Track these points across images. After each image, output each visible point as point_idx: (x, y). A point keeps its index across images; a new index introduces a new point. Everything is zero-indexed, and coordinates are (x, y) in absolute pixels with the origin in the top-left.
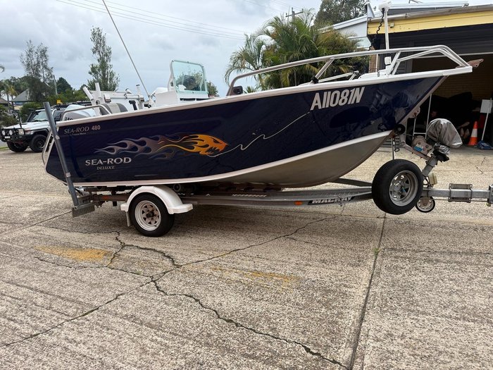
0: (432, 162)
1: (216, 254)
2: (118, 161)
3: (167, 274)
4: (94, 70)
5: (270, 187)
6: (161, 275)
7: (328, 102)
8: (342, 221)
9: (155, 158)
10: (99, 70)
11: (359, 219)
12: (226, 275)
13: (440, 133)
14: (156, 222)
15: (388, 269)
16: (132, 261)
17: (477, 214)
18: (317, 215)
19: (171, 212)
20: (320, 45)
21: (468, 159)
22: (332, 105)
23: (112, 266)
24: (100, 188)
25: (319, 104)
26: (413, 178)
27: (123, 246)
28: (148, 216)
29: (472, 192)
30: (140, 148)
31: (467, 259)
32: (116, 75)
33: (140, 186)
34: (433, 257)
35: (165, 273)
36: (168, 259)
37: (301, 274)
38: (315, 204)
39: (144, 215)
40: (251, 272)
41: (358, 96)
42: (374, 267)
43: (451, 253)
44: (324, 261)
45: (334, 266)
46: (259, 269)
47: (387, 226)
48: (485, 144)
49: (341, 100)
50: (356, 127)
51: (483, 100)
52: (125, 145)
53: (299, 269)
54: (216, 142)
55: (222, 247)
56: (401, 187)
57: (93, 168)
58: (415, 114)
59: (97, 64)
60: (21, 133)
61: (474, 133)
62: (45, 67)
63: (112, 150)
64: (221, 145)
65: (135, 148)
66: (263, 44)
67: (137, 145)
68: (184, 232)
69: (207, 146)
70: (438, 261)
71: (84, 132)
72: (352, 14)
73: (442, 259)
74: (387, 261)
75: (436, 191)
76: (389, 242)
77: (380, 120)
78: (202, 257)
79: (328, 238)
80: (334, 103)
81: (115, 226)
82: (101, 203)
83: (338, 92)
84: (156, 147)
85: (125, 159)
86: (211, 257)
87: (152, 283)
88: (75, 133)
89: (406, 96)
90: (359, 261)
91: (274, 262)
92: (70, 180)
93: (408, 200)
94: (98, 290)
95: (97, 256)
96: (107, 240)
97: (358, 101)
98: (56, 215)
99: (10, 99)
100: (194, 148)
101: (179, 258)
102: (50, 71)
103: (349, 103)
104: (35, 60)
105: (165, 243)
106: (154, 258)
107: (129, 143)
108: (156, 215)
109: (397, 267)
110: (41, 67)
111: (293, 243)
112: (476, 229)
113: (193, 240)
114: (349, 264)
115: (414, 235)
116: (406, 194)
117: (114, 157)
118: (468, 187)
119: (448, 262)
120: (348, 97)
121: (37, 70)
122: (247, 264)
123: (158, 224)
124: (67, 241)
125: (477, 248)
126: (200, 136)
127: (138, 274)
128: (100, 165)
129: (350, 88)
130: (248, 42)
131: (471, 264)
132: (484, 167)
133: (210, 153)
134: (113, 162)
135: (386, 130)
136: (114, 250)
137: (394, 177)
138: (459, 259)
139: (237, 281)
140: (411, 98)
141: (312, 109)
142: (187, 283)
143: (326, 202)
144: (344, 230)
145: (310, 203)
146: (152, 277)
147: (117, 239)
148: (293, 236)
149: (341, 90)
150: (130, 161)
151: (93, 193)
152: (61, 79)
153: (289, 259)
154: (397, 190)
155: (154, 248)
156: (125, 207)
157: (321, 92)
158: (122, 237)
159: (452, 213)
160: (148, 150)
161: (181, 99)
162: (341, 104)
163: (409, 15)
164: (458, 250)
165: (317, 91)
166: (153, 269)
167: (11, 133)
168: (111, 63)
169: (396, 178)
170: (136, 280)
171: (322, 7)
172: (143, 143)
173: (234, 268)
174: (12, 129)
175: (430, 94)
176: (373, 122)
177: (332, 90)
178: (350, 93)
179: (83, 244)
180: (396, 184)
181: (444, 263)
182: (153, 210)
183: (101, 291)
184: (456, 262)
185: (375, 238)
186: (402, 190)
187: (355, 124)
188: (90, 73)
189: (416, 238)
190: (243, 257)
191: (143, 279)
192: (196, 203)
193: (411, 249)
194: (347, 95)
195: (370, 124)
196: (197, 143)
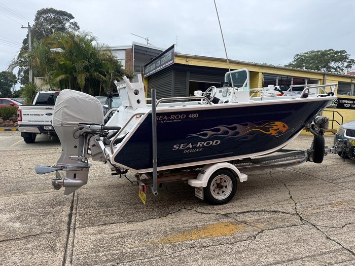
2: (208, 143)
14: (223, 192)
19: (242, 181)
27: (224, 215)
30: (231, 132)
52: (218, 130)
54: (284, 126)
57: (180, 152)
63: (206, 135)
64: (285, 129)
65: (227, 132)
67: (229, 130)
69: (278, 129)
71: (180, 119)
84: (244, 131)
85: (215, 141)
88: (169, 120)
100: (269, 131)
106: (268, 215)
107: (223, 128)
117: (204, 141)
126: (277, 123)
127: (295, 226)
128: (189, 148)
133: (277, 134)
134: (203, 145)
150: (219, 143)
160: (237, 133)
172: (234, 128)
196: (273, 127)
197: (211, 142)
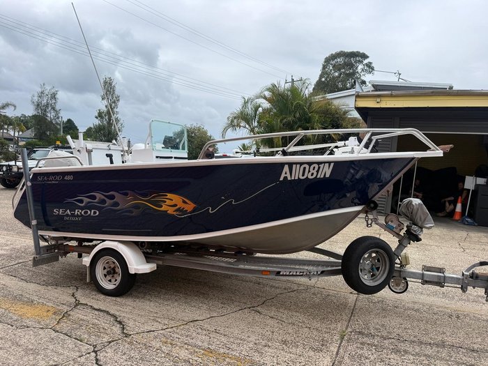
0: (405, 242)
1: (172, 323)
2: (86, 213)
3: (112, 344)
4: (100, 115)
5: (242, 251)
6: (106, 344)
7: (297, 174)
8: (314, 294)
9: (122, 213)
10: (105, 116)
11: (331, 293)
12: (175, 351)
13: (412, 213)
14: (116, 280)
15: (352, 357)
16: (80, 324)
17: (454, 298)
18: (289, 285)
19: (132, 271)
20: (313, 112)
21: (451, 234)
22: (301, 177)
23: (58, 328)
24: (65, 238)
25: (288, 175)
26: (384, 257)
27: (78, 304)
28: (109, 273)
29: (445, 277)
30: (109, 202)
31: (438, 352)
32: (121, 121)
33: (104, 241)
34: (402, 346)
35: (110, 342)
36: (118, 325)
37: (256, 358)
38: (283, 275)
39: (105, 271)
40: (203, 350)
41: (327, 171)
42: (337, 353)
43: (421, 343)
44: (285, 342)
45: (294, 350)
46: (212, 347)
47: (359, 304)
48: (469, 220)
49: (310, 173)
50: (332, 197)
51: (467, 177)
52: (94, 197)
53: (257, 351)
54: (184, 202)
55: (179, 316)
56: (372, 265)
57: (60, 218)
58: (388, 191)
59: (104, 109)
60: (15, 169)
61: (459, 208)
62: (53, 108)
63: (81, 201)
64: (190, 206)
65: (103, 202)
66: (259, 106)
67: (106, 199)
68: (145, 294)
69: (176, 205)
70: (406, 352)
71: (57, 180)
72: (348, 85)
73: (411, 350)
74: (352, 348)
75: (409, 272)
76: (358, 324)
77: (354, 194)
78: (156, 326)
79: (295, 314)
80: (303, 175)
81: (76, 279)
82: (65, 254)
83: (307, 166)
84: (125, 202)
85: (93, 211)
86: (165, 327)
87: (93, 354)
88: (48, 180)
89: (380, 174)
90: (322, 345)
91: (232, 340)
92: (35, 228)
93: (380, 279)
94: (31, 358)
95: (45, 314)
96: (63, 296)
97: (327, 176)
98: (21, 261)
99: (17, 134)
100: (162, 206)
101: (130, 324)
102: (57, 112)
103: (318, 177)
104: (45, 101)
105: (121, 305)
106: (104, 322)
107: (99, 196)
108: (117, 273)
109: (361, 356)
110: (50, 108)
111: (257, 317)
112: (450, 316)
113: (152, 304)
114: (312, 348)
115: (385, 317)
116: (377, 273)
117: (82, 208)
118: (441, 270)
119: (417, 354)
120: (318, 172)
121: (45, 111)
122: (201, 340)
123: (117, 283)
124: (20, 292)
125: (449, 339)
126: (169, 195)
127: (81, 341)
128: (67, 215)
129: (319, 163)
130: (246, 103)
131: (442, 359)
132: (466, 245)
133: (178, 213)
134: (81, 213)
135: (359, 205)
136: (65, 308)
137: (364, 253)
138: (429, 351)
139: (185, 361)
140: (385, 175)
141: (281, 179)
142: (131, 358)
143: (295, 274)
144: (314, 306)
145: (278, 273)
146: (95, 346)
147: (73, 295)
148: (259, 309)
149: (310, 164)
150: (97, 214)
151: (60, 242)
152: (69, 121)
153: (249, 337)
154: (367, 268)
155: (108, 310)
156: (87, 260)
157: (291, 165)
158: (79, 294)
159: (428, 295)
160: (116, 204)
161: (157, 157)
162: (310, 177)
163: (394, 93)
164: (430, 341)
165: (287, 163)
166: (99, 337)
167: (4, 169)
168: (117, 110)
169: (366, 256)
170: (76, 349)
171: (321, 76)
172: (112, 197)
173: (186, 344)
174: (6, 166)
175: (401, 174)
176: (348, 195)
177: (301, 164)
178: (319, 168)
179: (35, 298)
180: (366, 261)
181: (412, 355)
182: (115, 267)
183: (35, 359)
184: (425, 355)
185: (345, 317)
186: (372, 269)
187: (331, 195)
188: (96, 118)
189: (386, 321)
190: (200, 331)
191: (85, 348)
192: (160, 263)
193: (379, 334)
194: (316, 169)
195: (345, 196)
196: (165, 202)
197: (89, 212)
